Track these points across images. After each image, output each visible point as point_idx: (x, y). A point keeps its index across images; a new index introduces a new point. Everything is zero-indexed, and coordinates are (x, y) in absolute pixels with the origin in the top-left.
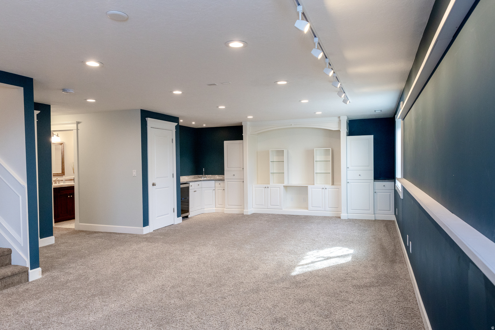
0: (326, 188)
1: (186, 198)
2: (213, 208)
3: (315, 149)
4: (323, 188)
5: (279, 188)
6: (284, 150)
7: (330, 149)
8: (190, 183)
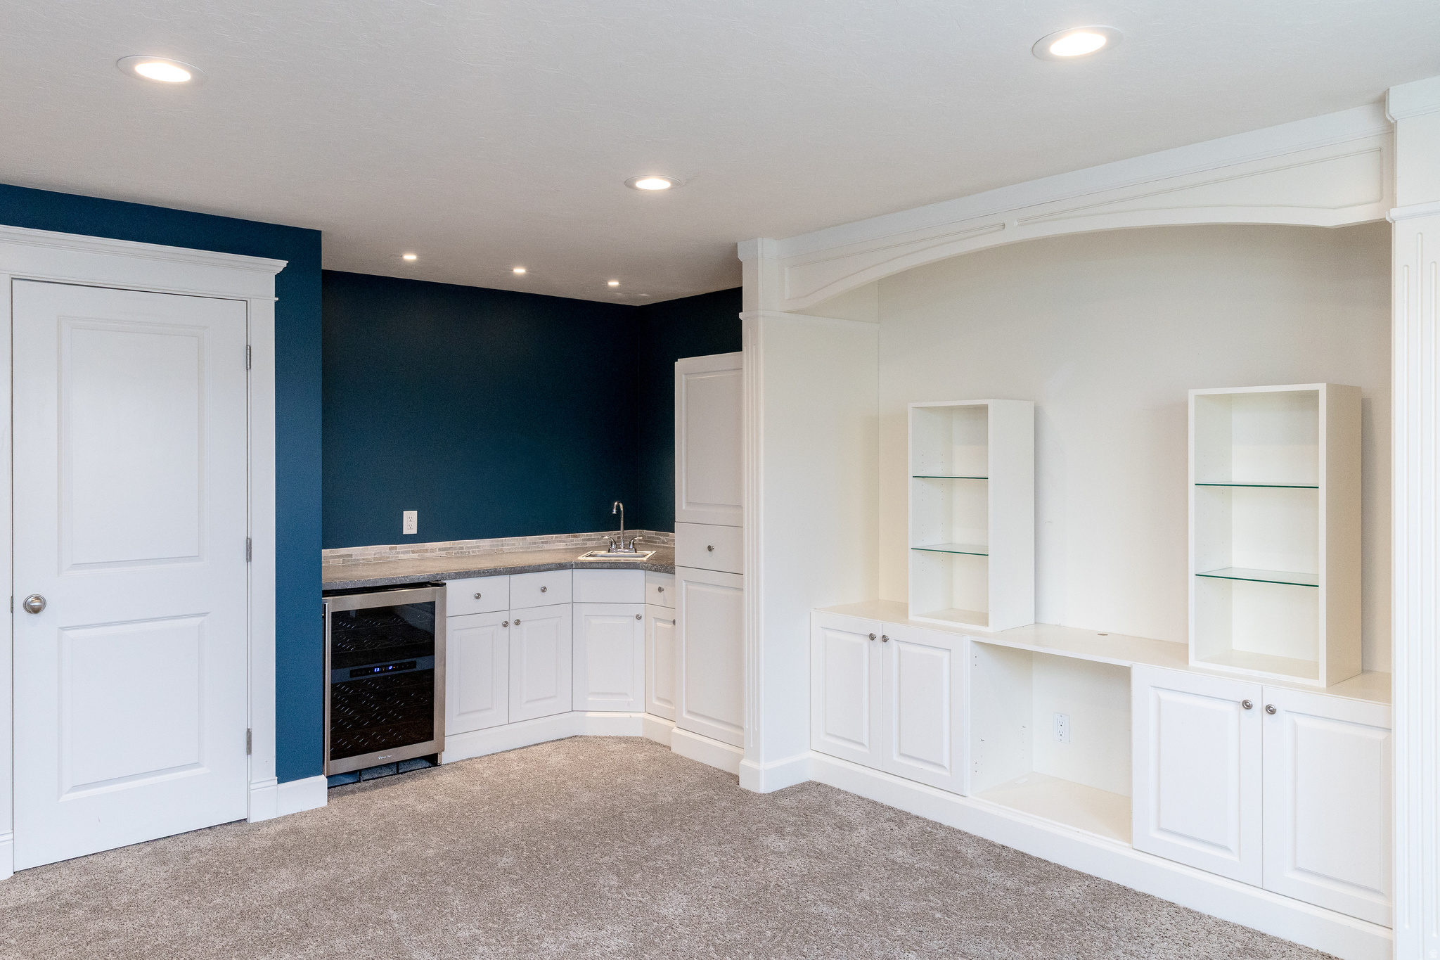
0: (1271, 710)
1: (415, 662)
2: (633, 715)
3: (1192, 394)
4: (1247, 705)
5: (948, 653)
6: (990, 403)
7: (1322, 388)
8: (449, 584)
